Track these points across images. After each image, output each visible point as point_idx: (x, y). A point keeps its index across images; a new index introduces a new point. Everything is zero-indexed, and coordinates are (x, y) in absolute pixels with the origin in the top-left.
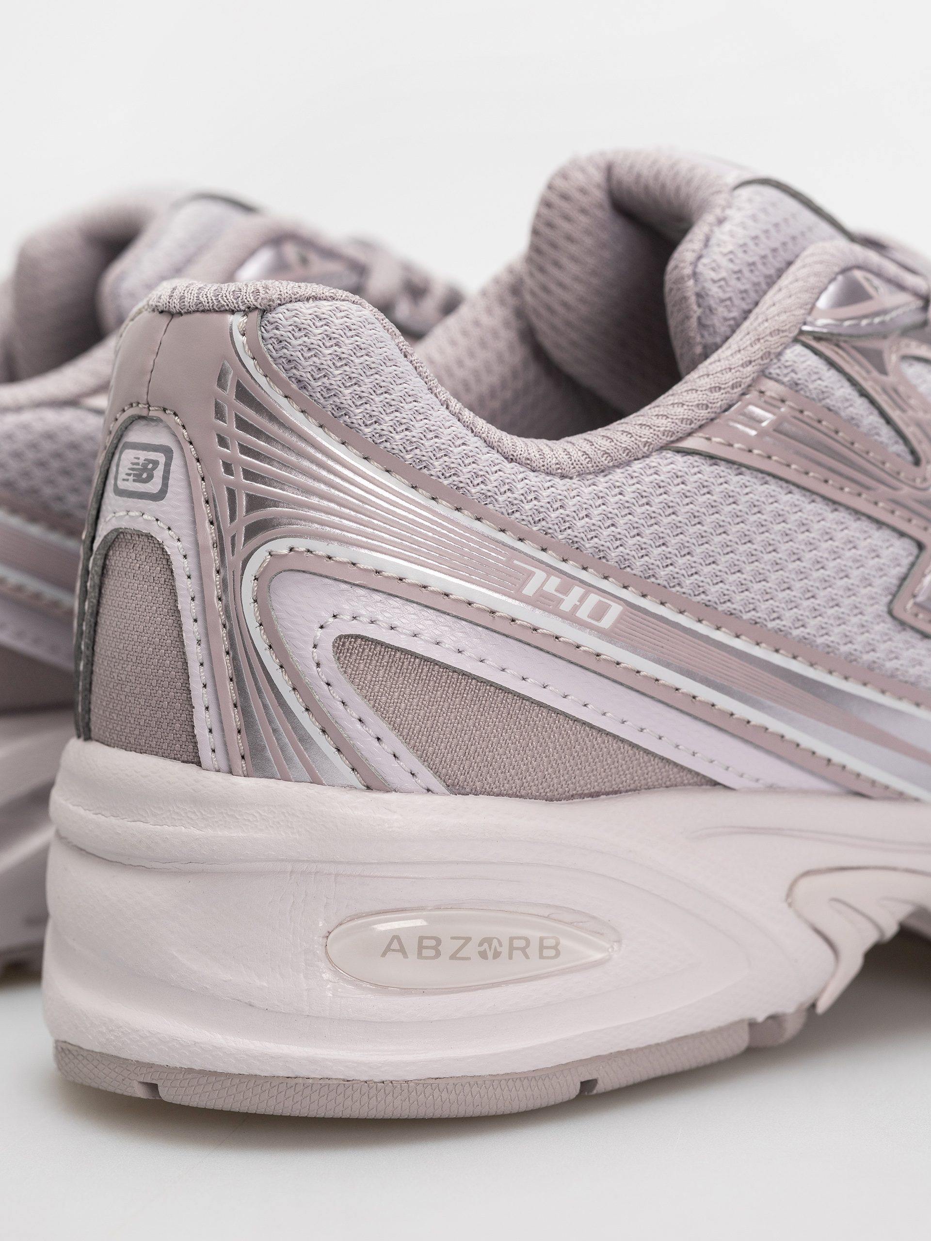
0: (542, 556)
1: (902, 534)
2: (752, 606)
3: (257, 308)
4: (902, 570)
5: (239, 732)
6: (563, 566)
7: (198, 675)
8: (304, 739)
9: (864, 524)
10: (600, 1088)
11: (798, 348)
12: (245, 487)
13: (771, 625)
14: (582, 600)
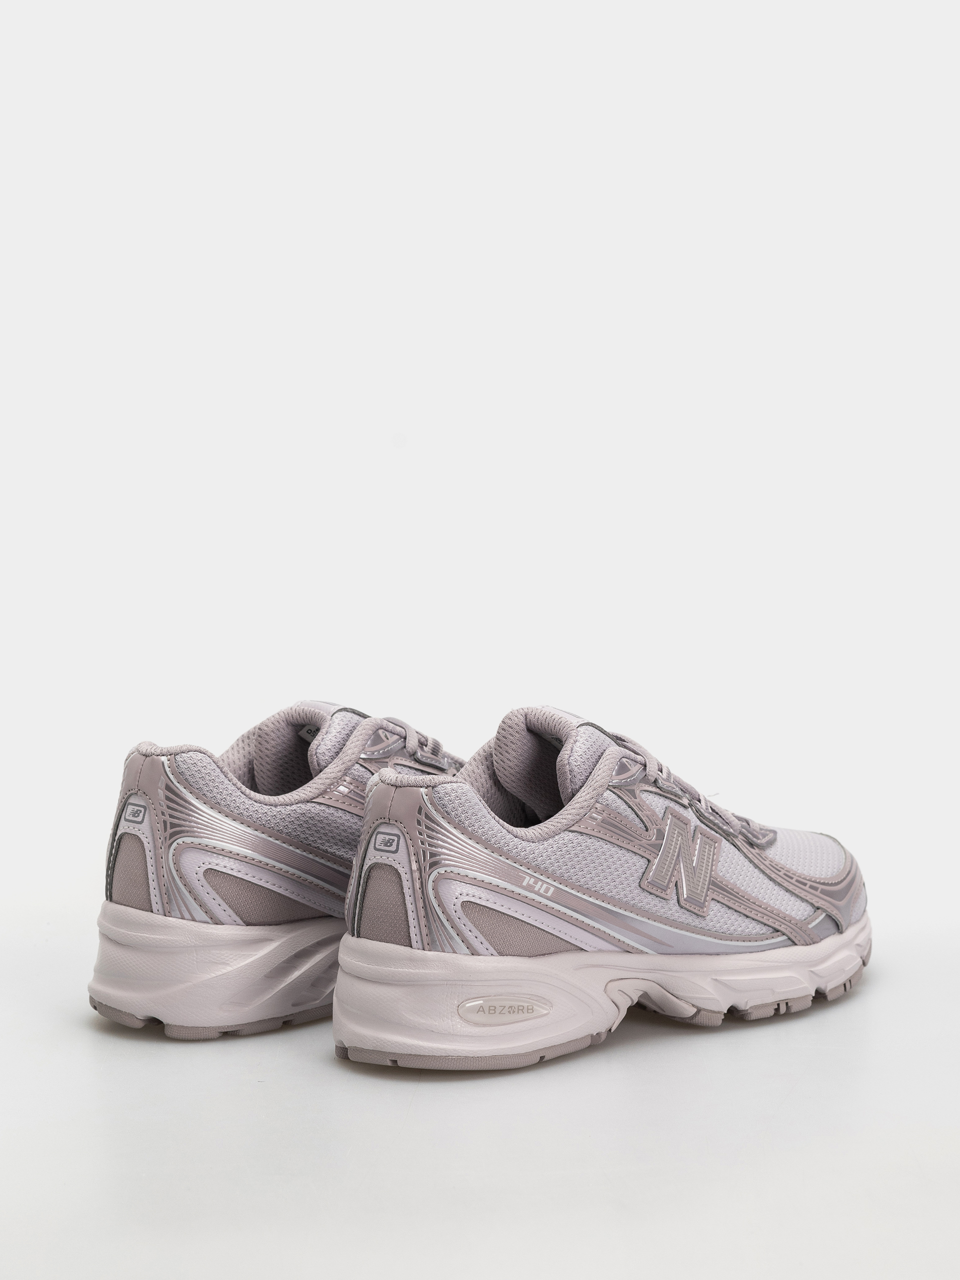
0: (528, 871)
1: (643, 857)
2: (594, 886)
3: (430, 786)
4: (642, 870)
5: (427, 935)
6: (535, 875)
7: (411, 916)
8: (451, 938)
9: (631, 854)
10: (545, 1059)
11: (608, 792)
12: (429, 849)
13: (601, 892)
14: (541, 886)
